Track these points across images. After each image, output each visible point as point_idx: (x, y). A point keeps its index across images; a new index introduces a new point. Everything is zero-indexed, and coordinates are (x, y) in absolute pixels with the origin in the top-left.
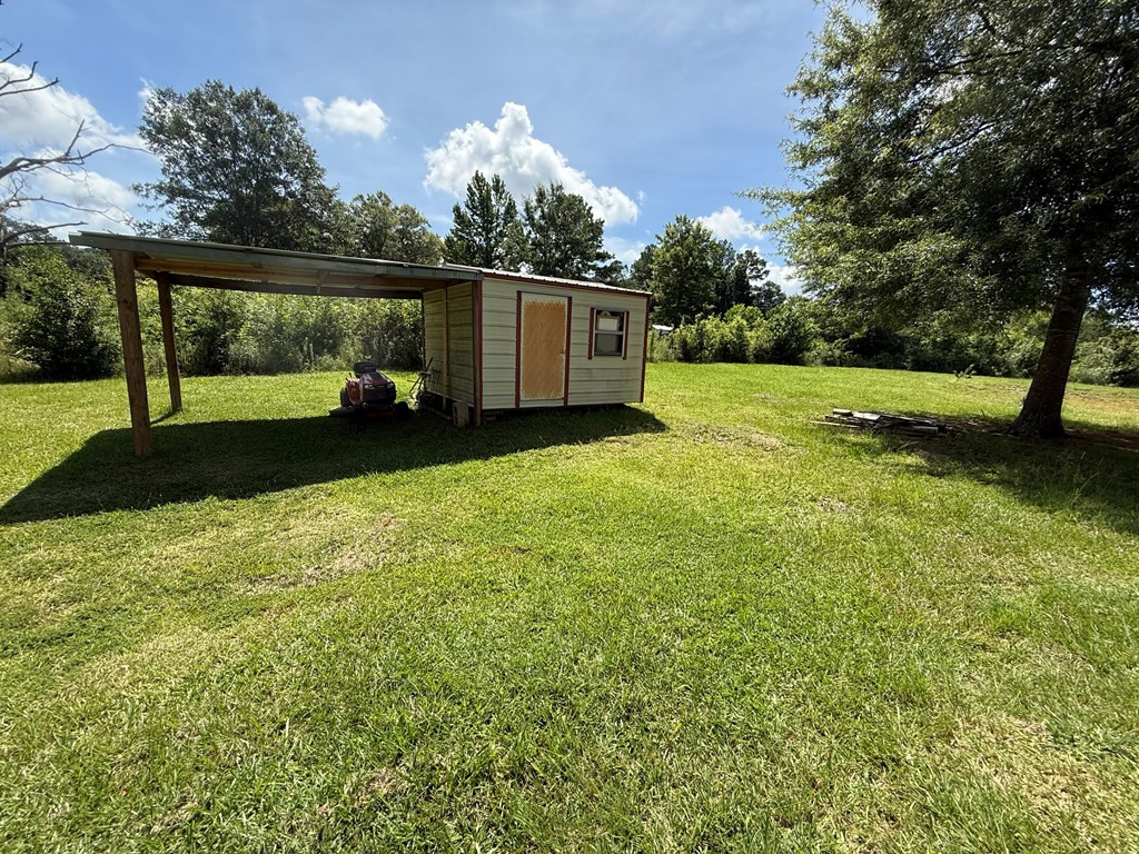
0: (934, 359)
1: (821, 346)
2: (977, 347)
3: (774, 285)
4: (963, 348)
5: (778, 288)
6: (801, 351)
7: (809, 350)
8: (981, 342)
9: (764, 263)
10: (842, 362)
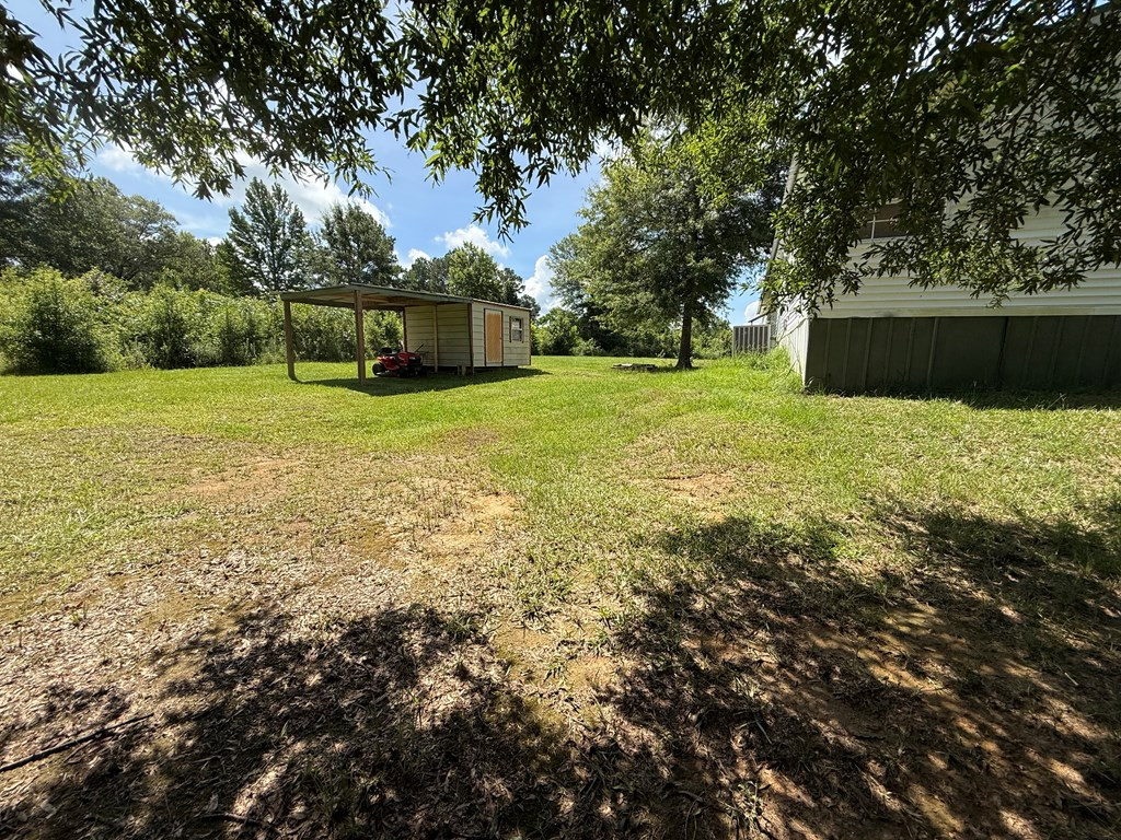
0: (645, 350)
1: (582, 343)
2: (665, 342)
3: (530, 298)
4: (658, 342)
5: (533, 300)
6: (571, 347)
7: (576, 346)
8: (666, 339)
9: (521, 280)
10: (596, 354)
